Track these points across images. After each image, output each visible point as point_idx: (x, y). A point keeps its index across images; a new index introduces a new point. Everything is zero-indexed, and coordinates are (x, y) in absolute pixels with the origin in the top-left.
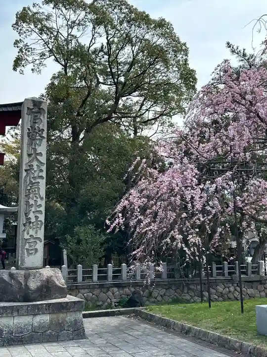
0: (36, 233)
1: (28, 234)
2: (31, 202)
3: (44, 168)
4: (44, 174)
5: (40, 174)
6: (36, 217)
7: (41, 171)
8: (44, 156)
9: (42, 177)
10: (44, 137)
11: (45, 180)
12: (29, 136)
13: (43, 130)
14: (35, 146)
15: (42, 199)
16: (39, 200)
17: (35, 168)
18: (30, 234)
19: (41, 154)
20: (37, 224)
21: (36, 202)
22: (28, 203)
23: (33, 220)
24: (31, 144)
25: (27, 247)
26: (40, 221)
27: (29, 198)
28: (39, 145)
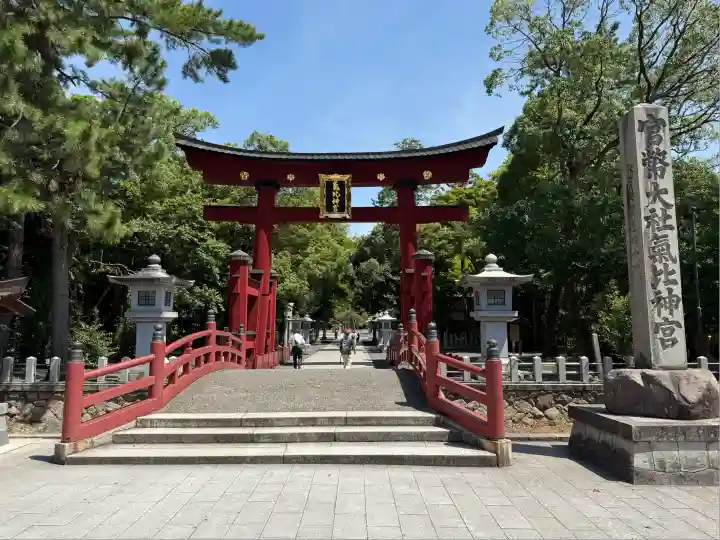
0: (671, 314)
1: (659, 315)
2: (660, 267)
3: (672, 212)
4: (673, 222)
5: (668, 222)
6: (670, 291)
7: (669, 217)
8: (671, 192)
9: (671, 227)
10: (667, 165)
11: (675, 231)
12: (644, 166)
13: (664, 153)
14: (655, 179)
15: (674, 261)
16: (670, 262)
17: (659, 213)
18: (663, 315)
19: (666, 192)
20: (671, 301)
21: (666, 266)
22: (654, 269)
23: (665, 294)
24: (650, 177)
25: (660, 335)
26: (675, 296)
27: (655, 261)
28: (662, 177)
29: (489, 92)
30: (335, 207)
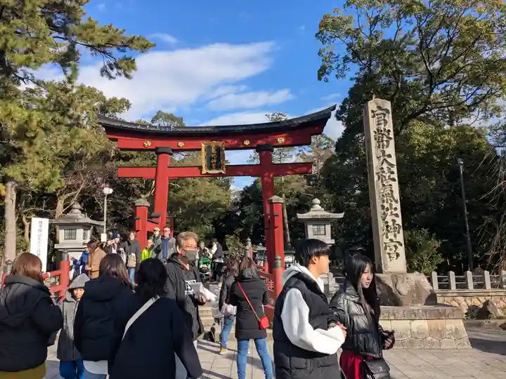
0: (395, 236)
1: (387, 238)
2: (386, 205)
3: (395, 169)
4: (395, 176)
5: (392, 176)
6: (394, 221)
7: (393, 173)
8: (394, 157)
9: (394, 180)
10: (391, 138)
11: (397, 182)
12: (376, 139)
13: (389, 131)
14: (383, 148)
15: (396, 202)
16: (393, 203)
17: (386, 170)
18: (390, 238)
19: (390, 156)
20: (395, 228)
21: (391, 205)
22: (383, 207)
23: (390, 224)
24: (379, 147)
25: (388, 251)
26: (398, 225)
27: (383, 201)
28: (387, 147)
29: (320, 79)
30: (214, 165)
